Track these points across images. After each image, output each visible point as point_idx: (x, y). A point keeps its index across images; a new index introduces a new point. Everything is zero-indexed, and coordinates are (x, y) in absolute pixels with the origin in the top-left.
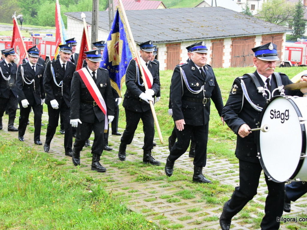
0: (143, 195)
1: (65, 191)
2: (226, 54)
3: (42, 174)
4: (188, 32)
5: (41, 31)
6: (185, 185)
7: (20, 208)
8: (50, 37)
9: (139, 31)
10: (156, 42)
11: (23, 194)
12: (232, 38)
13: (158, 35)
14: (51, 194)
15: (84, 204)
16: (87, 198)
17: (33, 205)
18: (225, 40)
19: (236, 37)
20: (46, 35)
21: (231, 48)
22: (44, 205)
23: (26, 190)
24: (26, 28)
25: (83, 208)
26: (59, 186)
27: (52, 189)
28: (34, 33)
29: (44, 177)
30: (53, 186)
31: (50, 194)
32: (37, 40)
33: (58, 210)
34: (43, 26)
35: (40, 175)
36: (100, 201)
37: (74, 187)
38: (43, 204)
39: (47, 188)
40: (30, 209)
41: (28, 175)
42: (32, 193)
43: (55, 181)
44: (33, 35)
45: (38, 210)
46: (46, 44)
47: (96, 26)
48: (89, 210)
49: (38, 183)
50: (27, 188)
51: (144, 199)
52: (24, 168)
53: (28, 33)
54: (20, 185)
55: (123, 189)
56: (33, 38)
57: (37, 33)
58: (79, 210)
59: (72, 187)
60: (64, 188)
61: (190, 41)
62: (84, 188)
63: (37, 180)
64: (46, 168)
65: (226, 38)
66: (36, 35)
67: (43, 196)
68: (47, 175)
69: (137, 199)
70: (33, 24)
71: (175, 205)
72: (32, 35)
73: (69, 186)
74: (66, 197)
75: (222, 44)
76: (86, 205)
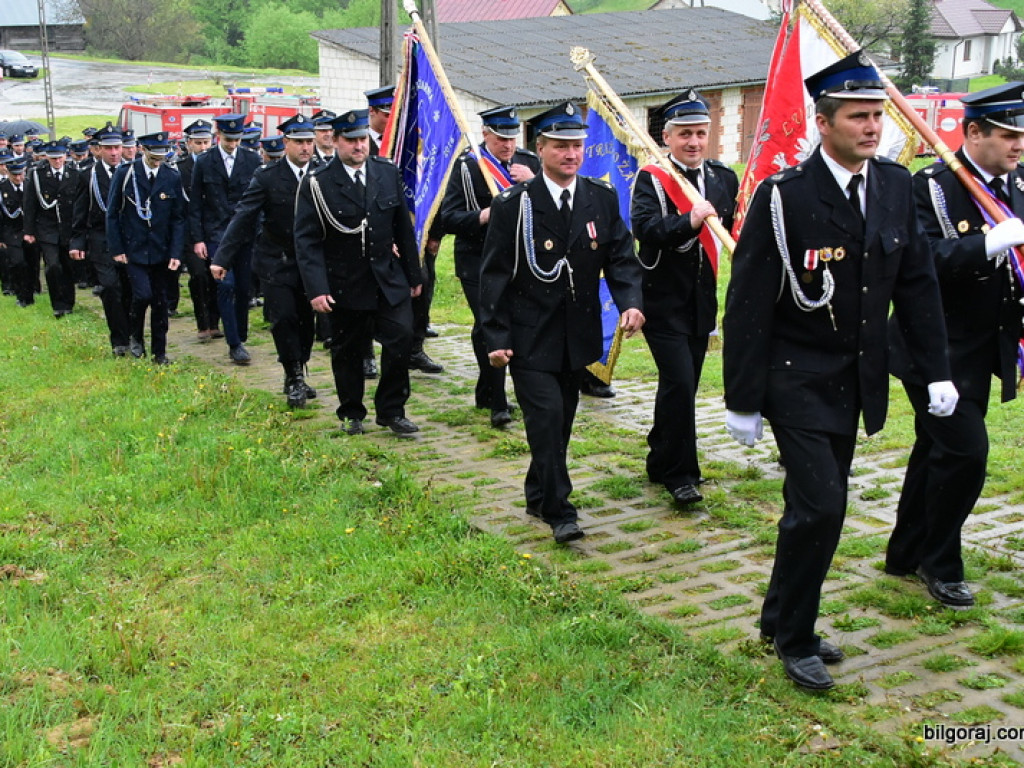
0: (509, 490)
1: (315, 485)
2: (726, 130)
3: (256, 443)
4: (630, 74)
5: (253, 81)
6: (616, 464)
7: (202, 529)
8: (275, 96)
9: (502, 74)
10: (548, 102)
11: (209, 494)
12: (742, 87)
13: (553, 83)
14: (279, 491)
15: (360, 516)
16: (370, 502)
17: (235, 521)
18: (724, 94)
19: (752, 86)
20: (264, 90)
21: (739, 113)
22: (261, 521)
23: (215, 484)
24: (215, 74)
25: (358, 527)
26: (299, 471)
27: (281, 480)
28: (236, 86)
29: (261, 451)
30: (283, 473)
31: (275, 493)
32: (243, 104)
33: (295, 532)
34: (260, 67)
35: (251, 445)
36: (401, 508)
37: (337, 473)
38: (258, 517)
39: (268, 479)
40: (226, 531)
41: (222, 446)
42: (230, 491)
43: (288, 460)
44: (234, 92)
45: (245, 533)
46: (266, 115)
47: (391, 65)
48: (373, 533)
49: (246, 465)
50: (218, 478)
51: (513, 500)
52: (210, 428)
53: (220, 87)
54: (201, 471)
55: (459, 477)
56: (234, 98)
57: (243, 86)
58: (348, 530)
59: (331, 475)
60: (312, 477)
61: (635, 99)
62: (361, 477)
63: (243, 459)
64: (266, 429)
65: (727, 88)
66: (240, 91)
67: (258, 497)
68: (267, 444)
69: (494, 500)
70: (234, 65)
71: (590, 514)
72: (230, 92)
73: (325, 472)
74: (317, 498)
75: (717, 103)
76: (367, 520)
